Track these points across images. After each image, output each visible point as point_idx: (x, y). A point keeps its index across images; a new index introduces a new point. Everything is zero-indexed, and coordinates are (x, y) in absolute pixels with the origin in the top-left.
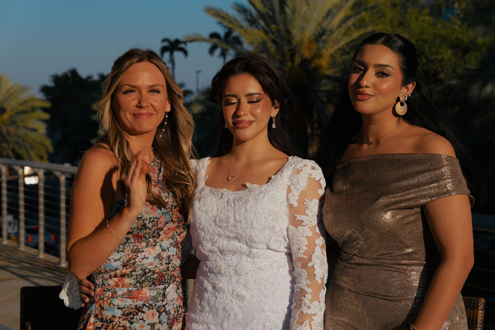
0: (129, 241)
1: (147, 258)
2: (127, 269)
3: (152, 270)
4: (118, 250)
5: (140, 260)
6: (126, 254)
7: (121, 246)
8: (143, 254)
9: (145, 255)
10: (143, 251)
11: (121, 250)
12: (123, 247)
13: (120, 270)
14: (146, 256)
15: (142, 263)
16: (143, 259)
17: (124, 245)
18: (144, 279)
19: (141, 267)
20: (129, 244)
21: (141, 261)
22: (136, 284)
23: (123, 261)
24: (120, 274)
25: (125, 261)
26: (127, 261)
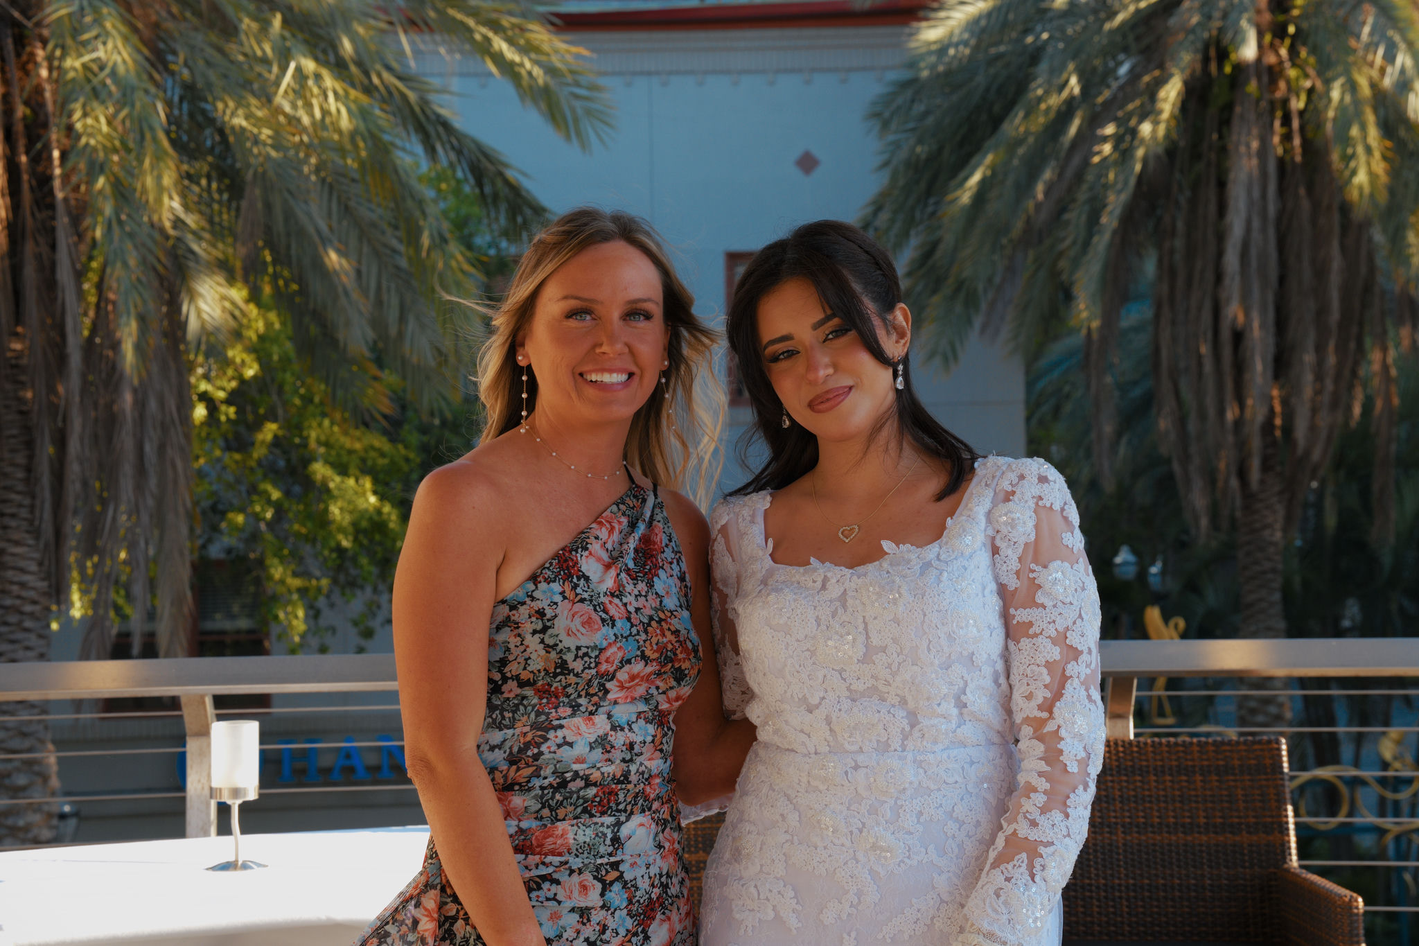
0: (525, 702)
1: (571, 745)
2: (518, 769)
3: (581, 773)
4: (500, 723)
5: (552, 749)
6: (518, 731)
7: (507, 715)
8: (560, 733)
9: (564, 738)
10: (561, 727)
11: (507, 722)
12: (511, 715)
13: (501, 772)
14: (568, 739)
15: (557, 756)
16: (559, 746)
17: (514, 712)
18: (561, 799)
19: (555, 766)
20: (526, 707)
21: (555, 752)
22: (540, 809)
23: (511, 748)
24: (502, 781)
25: (515, 749)
26: (520, 751)
